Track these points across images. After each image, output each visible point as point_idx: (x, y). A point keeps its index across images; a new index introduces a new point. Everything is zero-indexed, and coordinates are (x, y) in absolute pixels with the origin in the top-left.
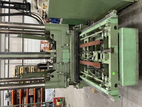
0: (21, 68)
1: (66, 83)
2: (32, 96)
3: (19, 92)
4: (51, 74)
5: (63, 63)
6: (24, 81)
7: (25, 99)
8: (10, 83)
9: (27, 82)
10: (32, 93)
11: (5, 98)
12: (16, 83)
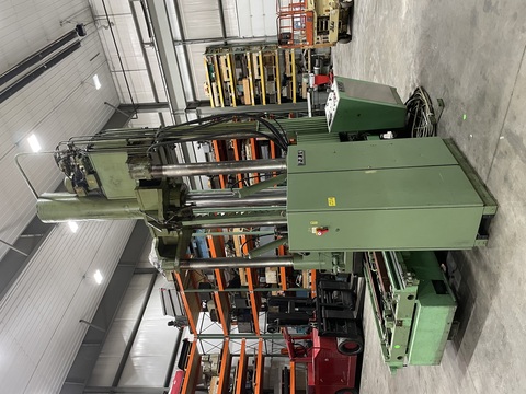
0: (222, 59)
7: (249, 150)
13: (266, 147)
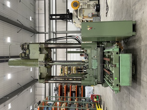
0: (65, 67)
1: (95, 82)
2: (74, 92)
3: (64, 87)
4: (85, 76)
5: (93, 69)
6: (68, 79)
7: (69, 94)
8: (57, 79)
9: (70, 79)
10: (74, 89)
11: (54, 91)
12: (62, 79)
13: (74, 93)
